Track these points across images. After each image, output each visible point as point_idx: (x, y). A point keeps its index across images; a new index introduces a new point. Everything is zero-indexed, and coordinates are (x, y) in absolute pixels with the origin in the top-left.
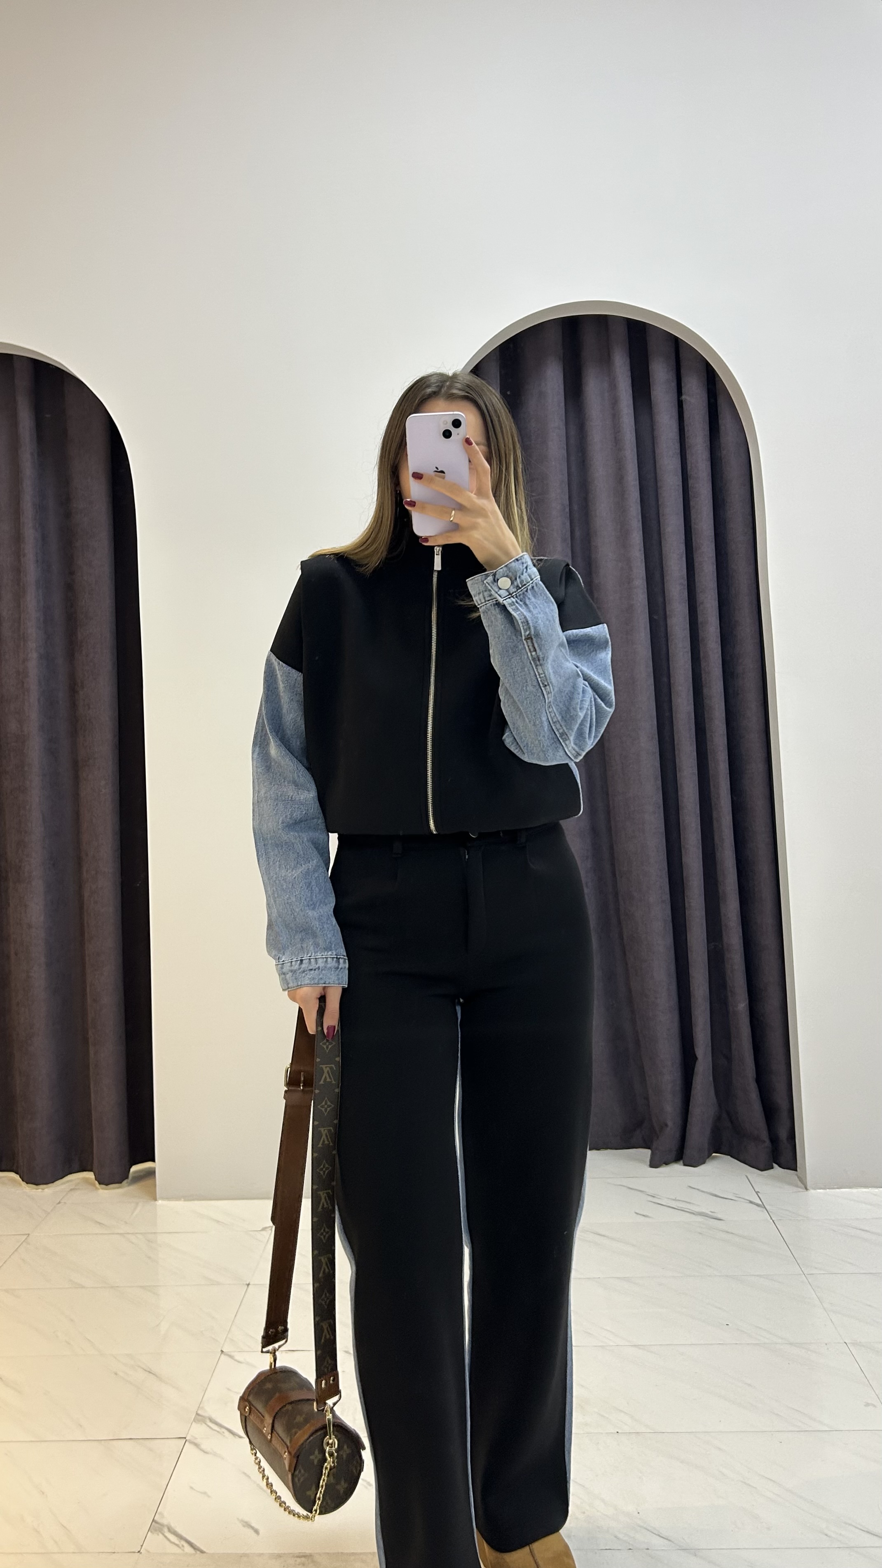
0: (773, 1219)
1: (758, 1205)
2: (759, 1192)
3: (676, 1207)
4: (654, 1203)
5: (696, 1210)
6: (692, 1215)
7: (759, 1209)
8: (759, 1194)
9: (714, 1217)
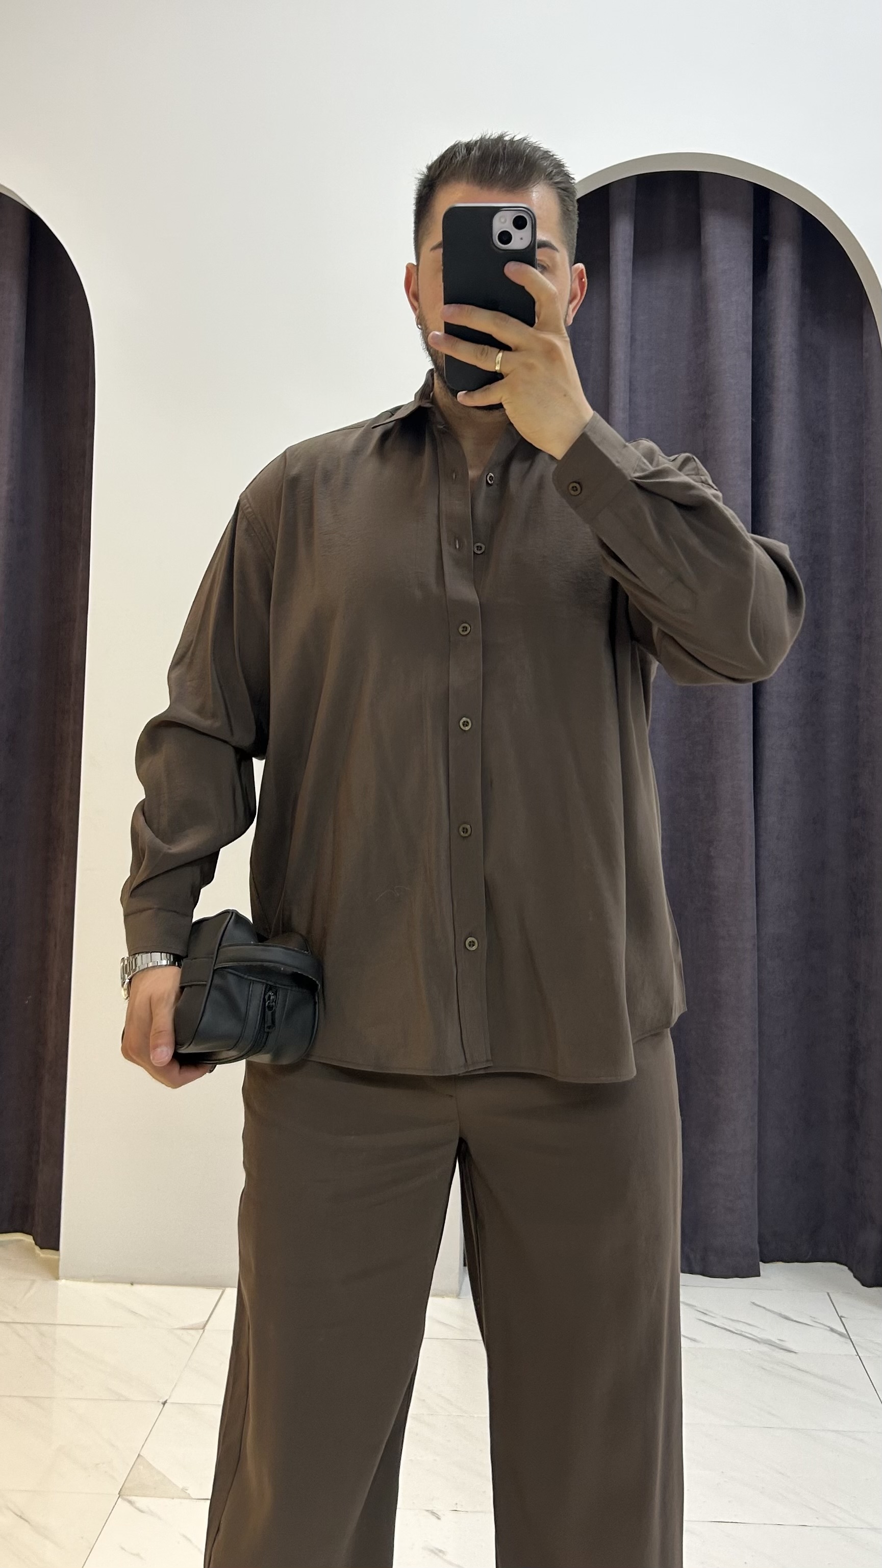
0: (860, 1355)
1: (841, 1334)
2: (843, 1317)
3: (734, 1331)
4: (706, 1322)
5: (759, 1336)
6: (754, 1343)
7: (842, 1339)
8: (842, 1318)
9: (785, 1348)
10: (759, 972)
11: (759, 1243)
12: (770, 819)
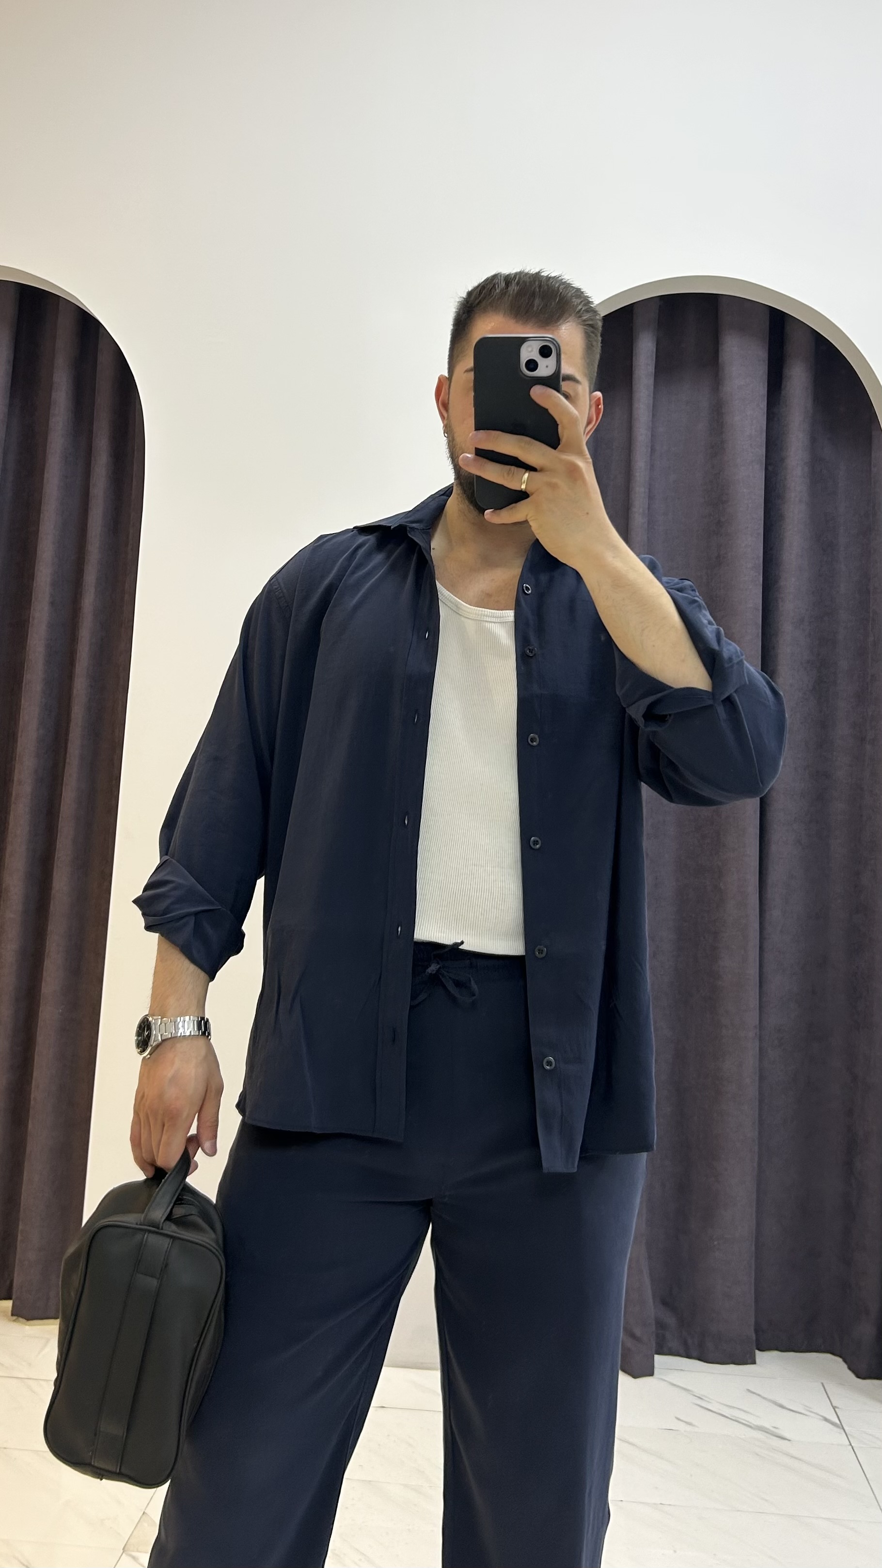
0: (852, 1445)
1: (834, 1424)
2: (838, 1408)
3: (731, 1417)
4: (704, 1408)
5: (753, 1423)
6: (752, 1430)
7: (835, 1429)
9: (777, 1435)
10: (761, 1060)
11: (756, 1331)
12: (775, 914)
